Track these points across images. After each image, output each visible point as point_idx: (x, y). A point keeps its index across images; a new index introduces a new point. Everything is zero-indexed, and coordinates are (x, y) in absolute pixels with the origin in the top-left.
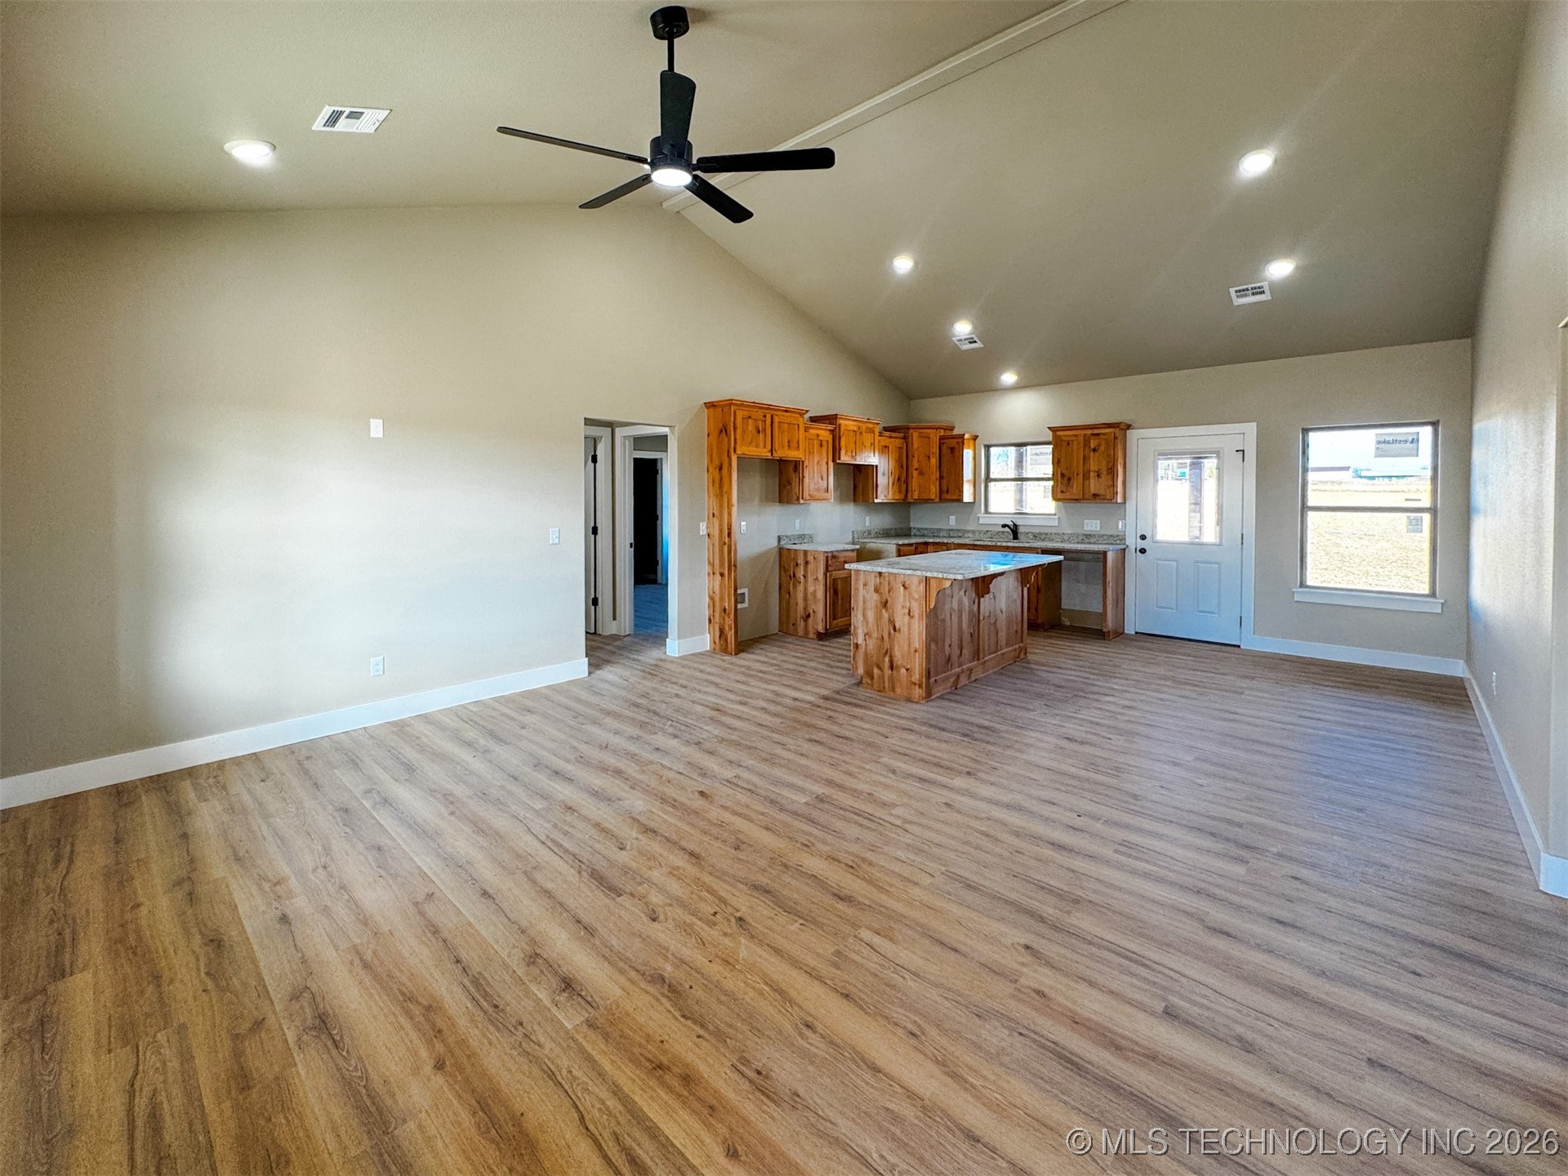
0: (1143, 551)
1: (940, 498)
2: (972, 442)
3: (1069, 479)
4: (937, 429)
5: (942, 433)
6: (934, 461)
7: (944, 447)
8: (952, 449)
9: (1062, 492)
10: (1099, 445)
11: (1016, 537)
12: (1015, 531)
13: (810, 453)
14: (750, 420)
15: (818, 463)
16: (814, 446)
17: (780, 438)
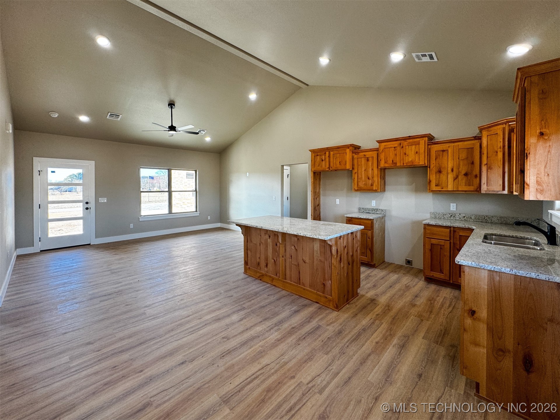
6: (501, 155)
13: (358, 165)
14: (318, 156)
15: (365, 170)
16: (362, 161)
17: (335, 161)
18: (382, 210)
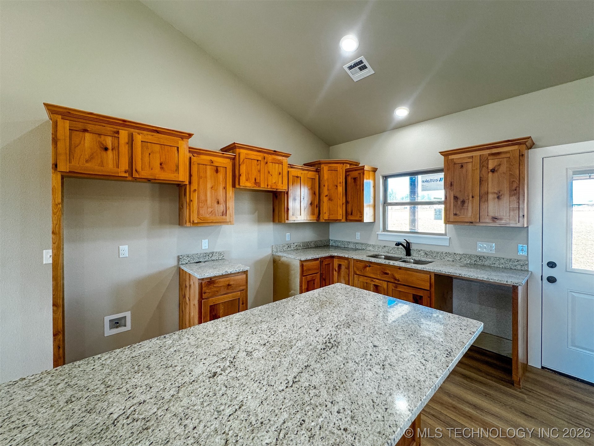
0: (551, 280)
1: (347, 220)
2: (371, 173)
3: (463, 202)
4: (343, 163)
5: (348, 166)
6: (341, 189)
7: (349, 179)
8: (355, 179)
9: (455, 214)
10: (500, 165)
11: (408, 253)
12: (408, 249)
13: (199, 177)
14: (87, 135)
15: (212, 188)
16: (206, 171)
17: (147, 159)
18: (220, 254)
